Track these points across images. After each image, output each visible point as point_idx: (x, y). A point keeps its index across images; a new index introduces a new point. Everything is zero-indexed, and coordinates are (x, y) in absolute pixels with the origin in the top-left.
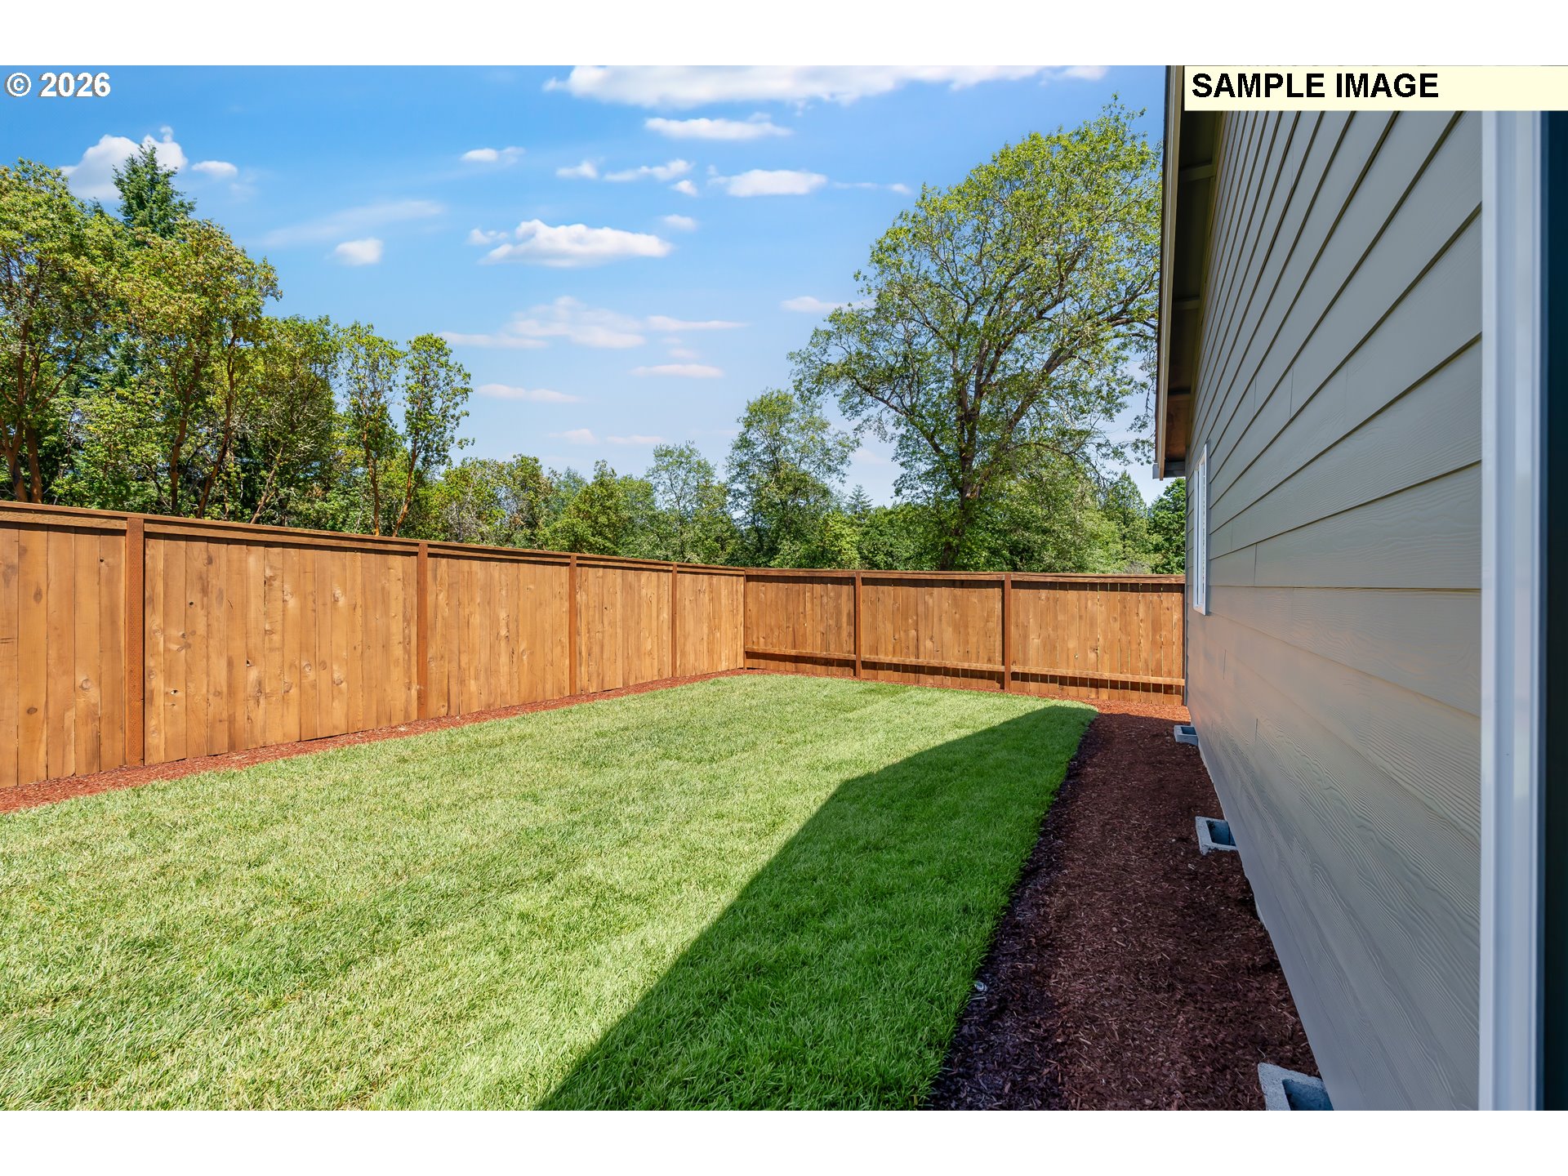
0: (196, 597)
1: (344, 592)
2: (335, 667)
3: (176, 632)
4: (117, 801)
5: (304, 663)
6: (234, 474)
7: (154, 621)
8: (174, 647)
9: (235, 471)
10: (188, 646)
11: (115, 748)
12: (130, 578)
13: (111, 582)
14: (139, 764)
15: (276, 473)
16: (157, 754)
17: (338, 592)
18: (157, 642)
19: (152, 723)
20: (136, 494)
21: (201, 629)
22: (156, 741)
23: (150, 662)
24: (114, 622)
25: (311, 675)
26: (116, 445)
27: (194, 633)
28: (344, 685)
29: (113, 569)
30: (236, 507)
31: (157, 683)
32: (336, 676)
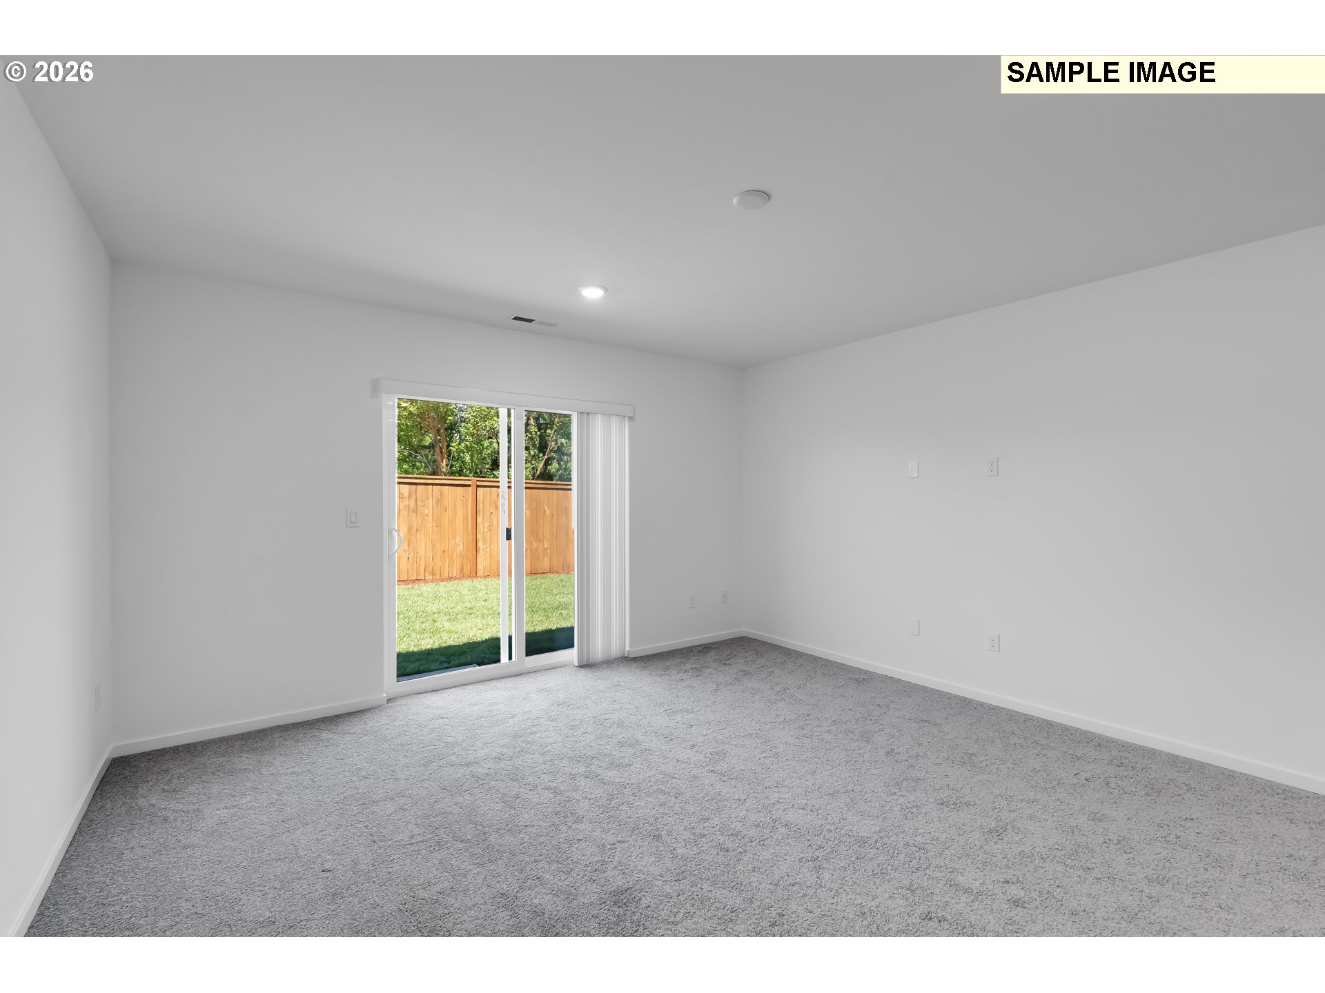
0: (493, 510)
1: (549, 508)
2: (545, 542)
3: (487, 525)
4: (467, 583)
5: (532, 540)
6: (534, 433)
7: (480, 520)
8: (486, 530)
9: (535, 431)
10: (490, 530)
11: (467, 569)
12: (472, 503)
13: (467, 505)
14: (475, 575)
15: (555, 431)
16: (480, 573)
17: (546, 508)
18: (480, 527)
19: (479, 560)
20: (487, 448)
21: (495, 524)
22: (480, 567)
23: (478, 536)
24: (467, 520)
25: (535, 545)
26: (477, 423)
27: (492, 525)
28: (548, 550)
29: (467, 500)
30: (535, 453)
31: (480, 544)
32: (545, 546)
